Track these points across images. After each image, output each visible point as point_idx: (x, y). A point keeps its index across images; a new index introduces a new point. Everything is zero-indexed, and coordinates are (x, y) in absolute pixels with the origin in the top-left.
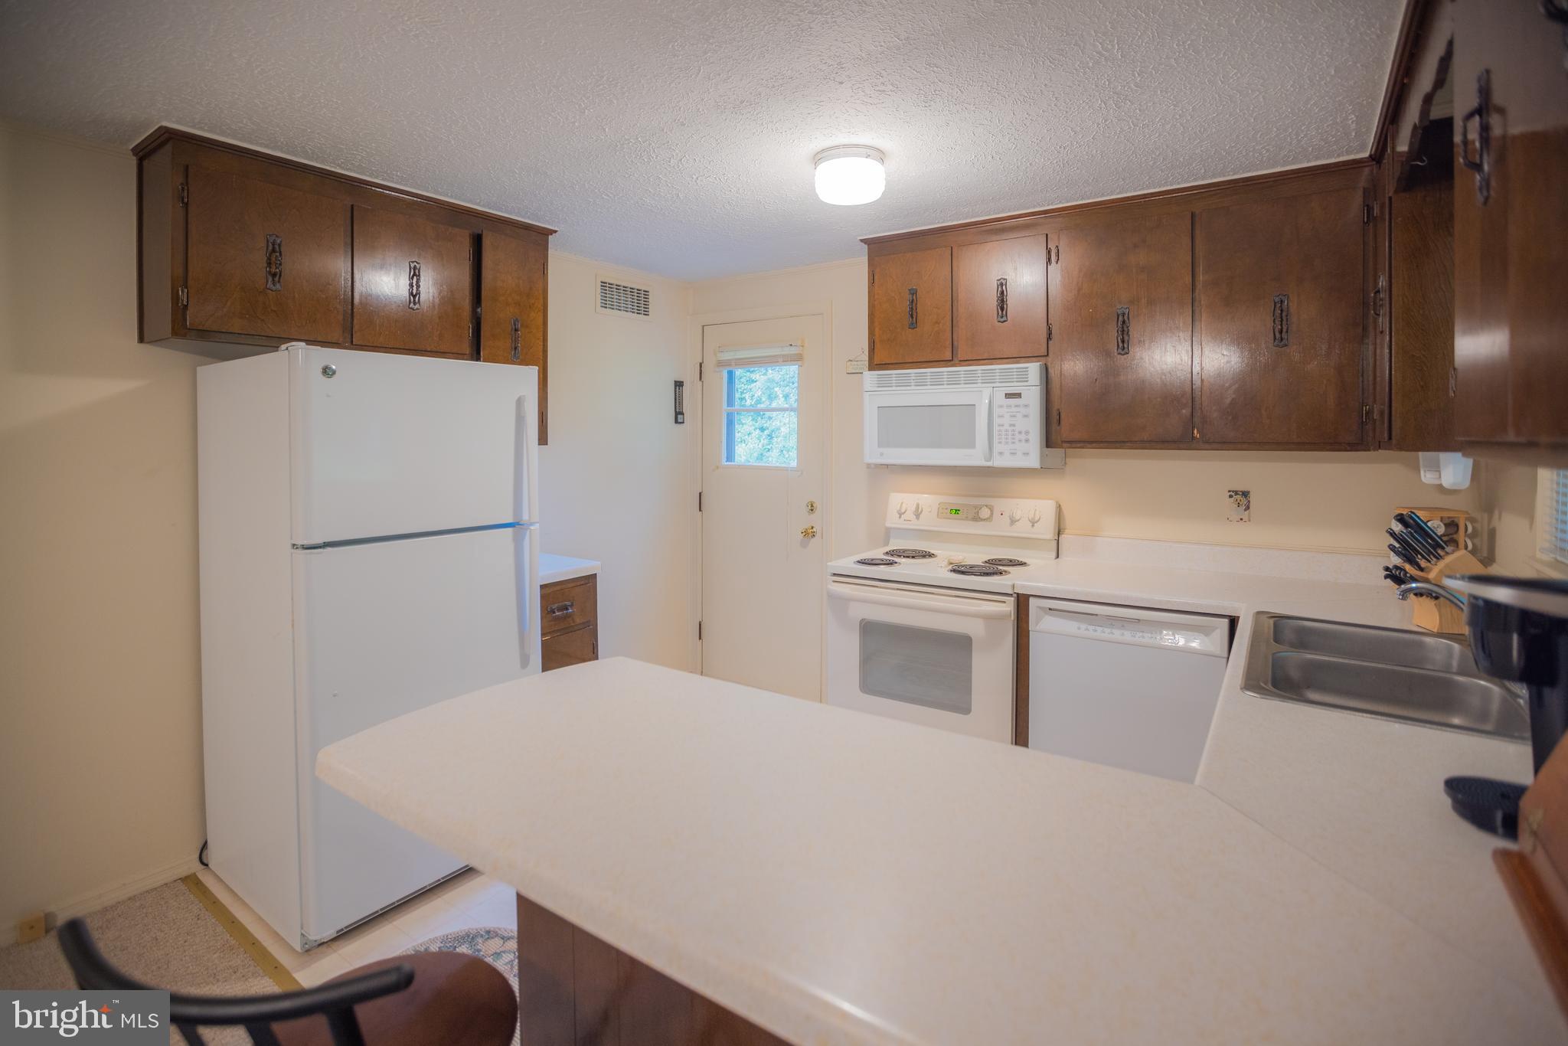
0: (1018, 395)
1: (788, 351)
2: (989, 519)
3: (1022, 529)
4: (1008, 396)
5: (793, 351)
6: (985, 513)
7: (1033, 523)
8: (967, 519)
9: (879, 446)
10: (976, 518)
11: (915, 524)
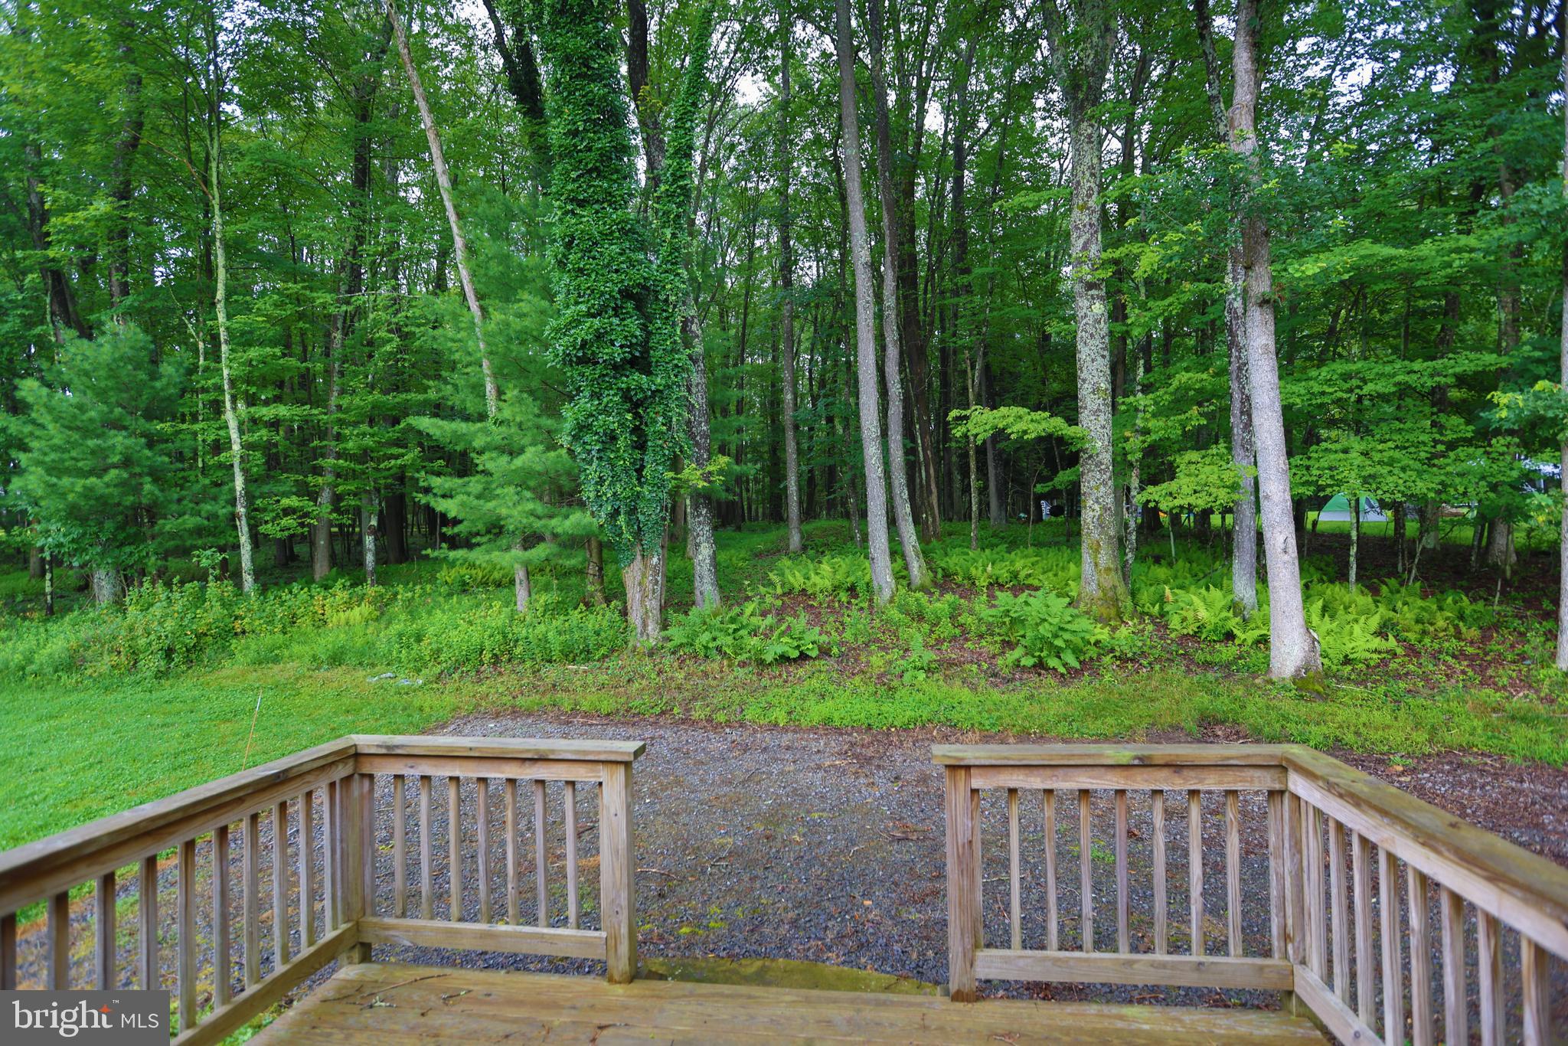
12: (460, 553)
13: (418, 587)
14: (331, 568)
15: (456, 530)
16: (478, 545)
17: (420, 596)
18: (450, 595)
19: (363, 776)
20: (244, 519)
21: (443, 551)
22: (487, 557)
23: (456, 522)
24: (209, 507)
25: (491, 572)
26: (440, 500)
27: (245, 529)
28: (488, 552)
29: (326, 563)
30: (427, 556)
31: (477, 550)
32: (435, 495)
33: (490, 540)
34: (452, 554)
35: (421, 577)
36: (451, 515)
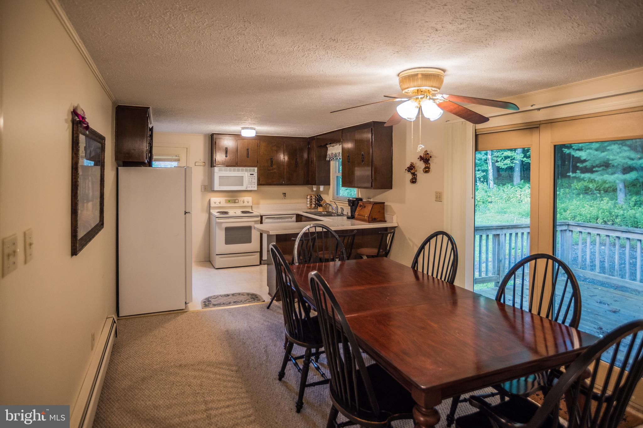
0: (253, 174)
1: (174, 158)
2: (238, 202)
3: (246, 204)
4: (251, 174)
5: (177, 158)
6: (237, 201)
7: (248, 202)
8: (232, 203)
9: (219, 186)
10: (235, 202)
11: (219, 205)
12: (587, 175)
13: (562, 190)
14: (521, 180)
15: (584, 164)
16: (597, 171)
17: (563, 194)
18: (579, 194)
19: (570, 230)
20: (490, 160)
21: (578, 174)
22: (601, 177)
23: (585, 161)
24: (479, 156)
25: (601, 185)
26: (578, 152)
27: (491, 164)
28: (602, 175)
29: (519, 178)
30: (569, 176)
31: (596, 174)
32: (574, 149)
33: (603, 169)
34: (583, 175)
35: (562, 185)
36: (583, 158)
